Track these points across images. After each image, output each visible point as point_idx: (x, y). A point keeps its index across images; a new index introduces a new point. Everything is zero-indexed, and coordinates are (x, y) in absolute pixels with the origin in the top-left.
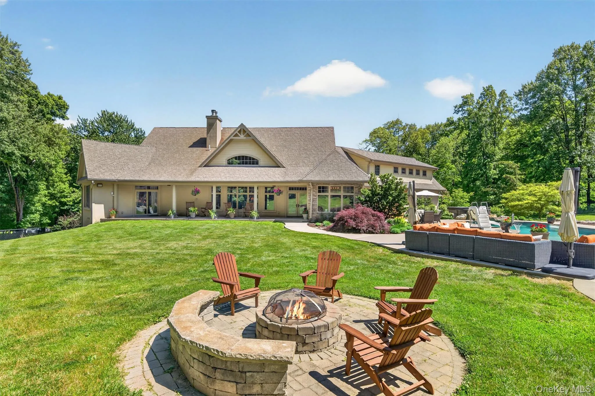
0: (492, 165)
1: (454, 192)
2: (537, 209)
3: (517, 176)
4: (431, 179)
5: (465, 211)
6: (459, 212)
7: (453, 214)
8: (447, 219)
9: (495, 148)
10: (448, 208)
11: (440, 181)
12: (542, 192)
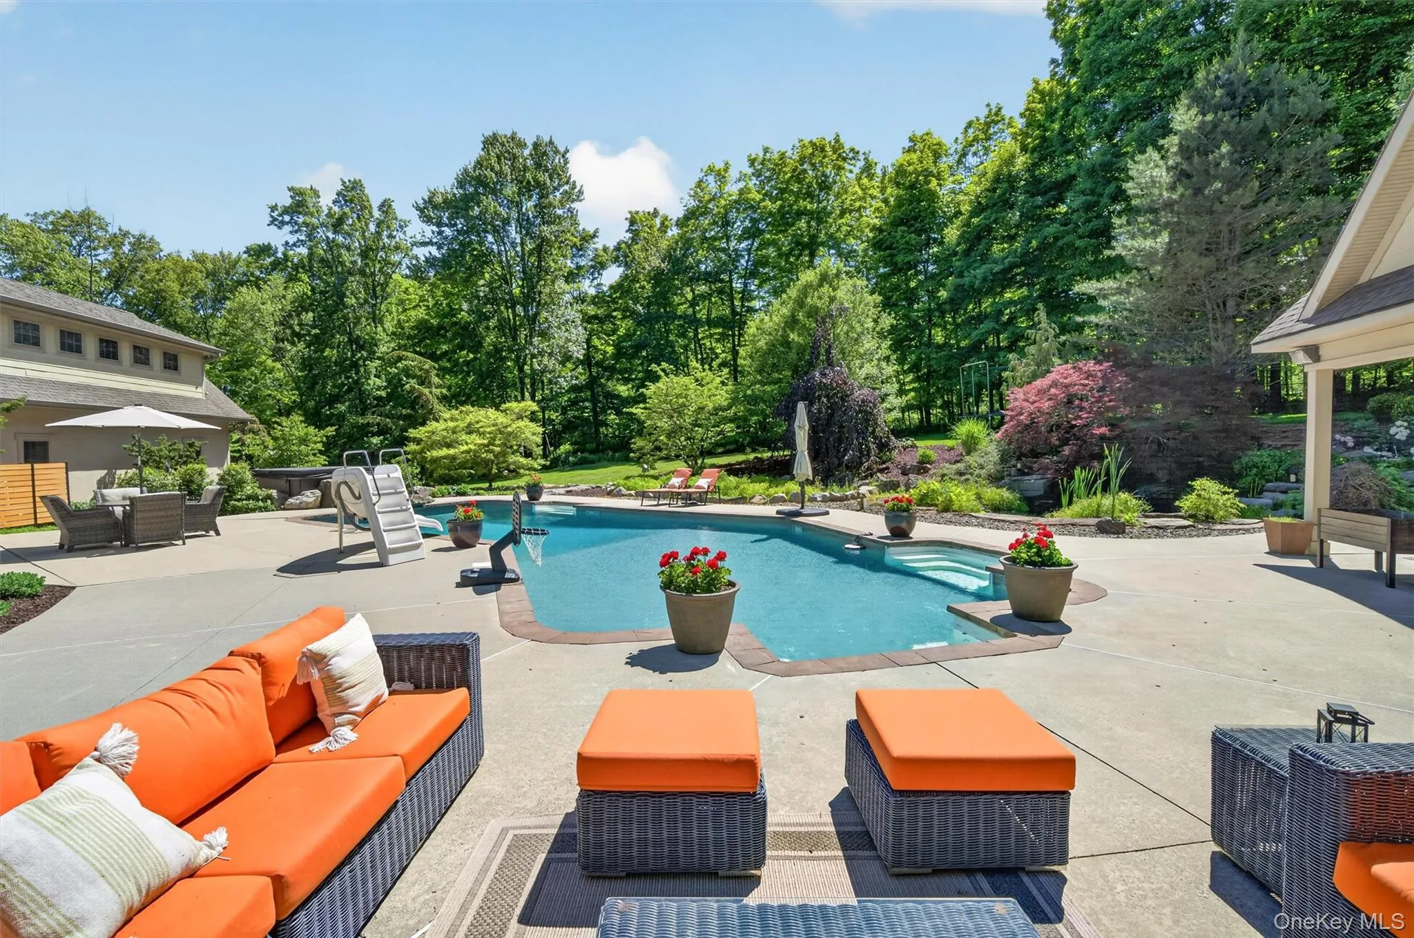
0: (373, 365)
1: (279, 424)
2: (487, 463)
3: (434, 390)
4: (198, 384)
5: (314, 481)
6: (295, 486)
7: (274, 493)
8: (253, 510)
9: (376, 327)
10: (257, 475)
11: (243, 400)
12: (494, 426)
